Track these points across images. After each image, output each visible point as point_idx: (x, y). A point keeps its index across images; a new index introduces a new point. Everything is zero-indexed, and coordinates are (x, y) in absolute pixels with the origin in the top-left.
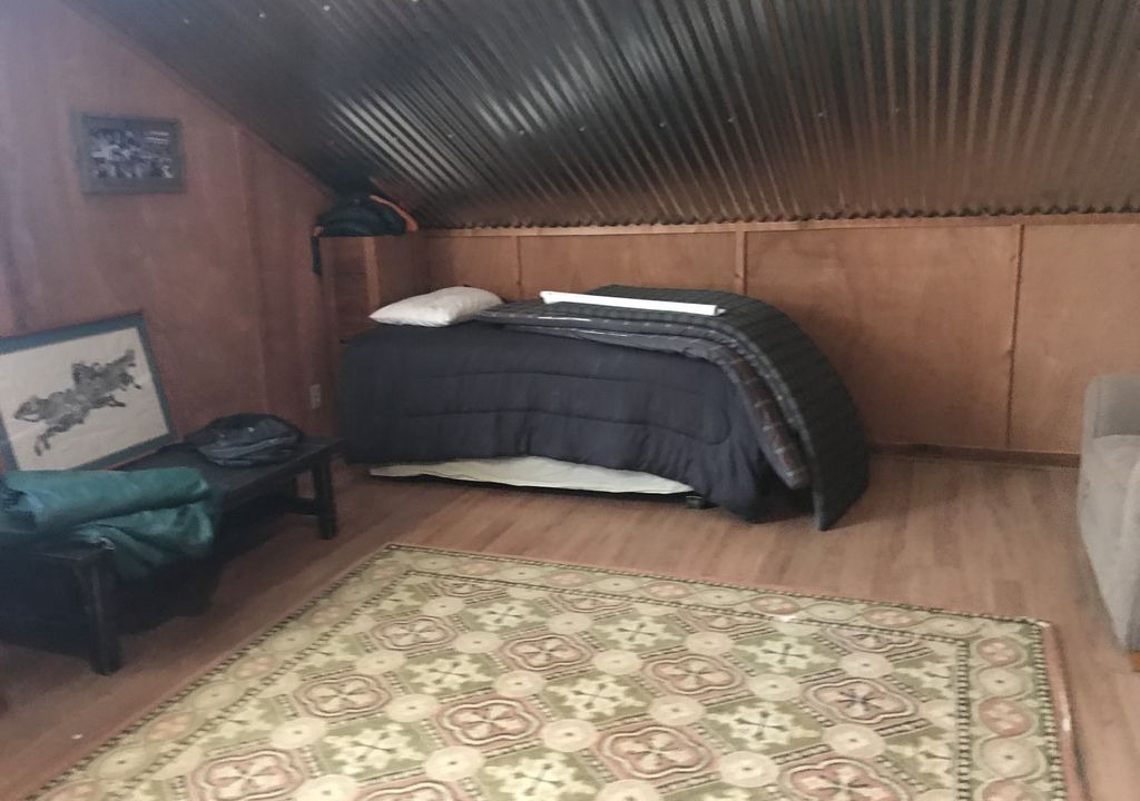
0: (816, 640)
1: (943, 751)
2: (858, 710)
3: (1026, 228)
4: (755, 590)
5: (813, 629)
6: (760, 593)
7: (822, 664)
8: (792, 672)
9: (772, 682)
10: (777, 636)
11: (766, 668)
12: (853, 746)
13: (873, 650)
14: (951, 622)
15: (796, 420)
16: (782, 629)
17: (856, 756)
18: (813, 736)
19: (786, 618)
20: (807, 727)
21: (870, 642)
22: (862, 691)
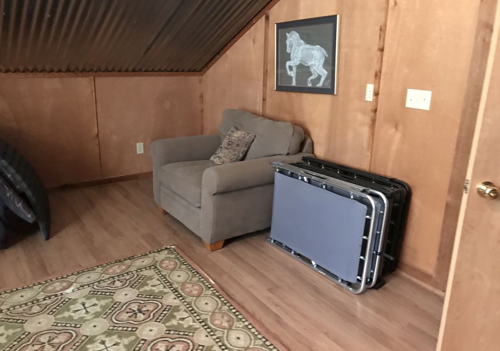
0: (94, 294)
1: (185, 315)
2: (141, 316)
3: (96, 78)
4: (39, 284)
5: (87, 290)
6: (43, 284)
7: (107, 304)
8: (97, 315)
9: (92, 325)
10: (74, 301)
11: (82, 320)
12: (152, 333)
13: (123, 286)
14: (142, 260)
15: (23, 186)
16: (73, 297)
17: (159, 336)
18: (134, 339)
19: (69, 291)
20: (127, 337)
21: (118, 284)
22: (135, 307)
